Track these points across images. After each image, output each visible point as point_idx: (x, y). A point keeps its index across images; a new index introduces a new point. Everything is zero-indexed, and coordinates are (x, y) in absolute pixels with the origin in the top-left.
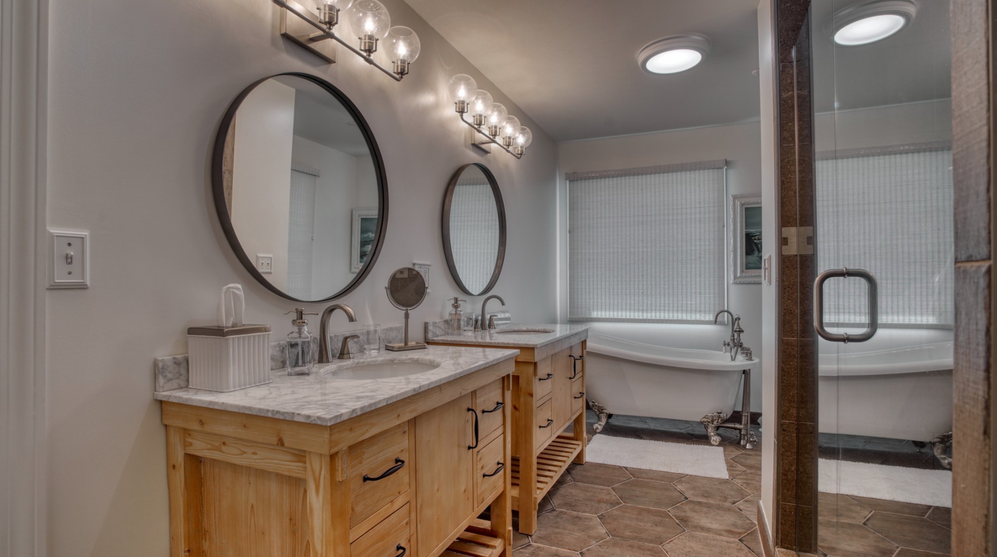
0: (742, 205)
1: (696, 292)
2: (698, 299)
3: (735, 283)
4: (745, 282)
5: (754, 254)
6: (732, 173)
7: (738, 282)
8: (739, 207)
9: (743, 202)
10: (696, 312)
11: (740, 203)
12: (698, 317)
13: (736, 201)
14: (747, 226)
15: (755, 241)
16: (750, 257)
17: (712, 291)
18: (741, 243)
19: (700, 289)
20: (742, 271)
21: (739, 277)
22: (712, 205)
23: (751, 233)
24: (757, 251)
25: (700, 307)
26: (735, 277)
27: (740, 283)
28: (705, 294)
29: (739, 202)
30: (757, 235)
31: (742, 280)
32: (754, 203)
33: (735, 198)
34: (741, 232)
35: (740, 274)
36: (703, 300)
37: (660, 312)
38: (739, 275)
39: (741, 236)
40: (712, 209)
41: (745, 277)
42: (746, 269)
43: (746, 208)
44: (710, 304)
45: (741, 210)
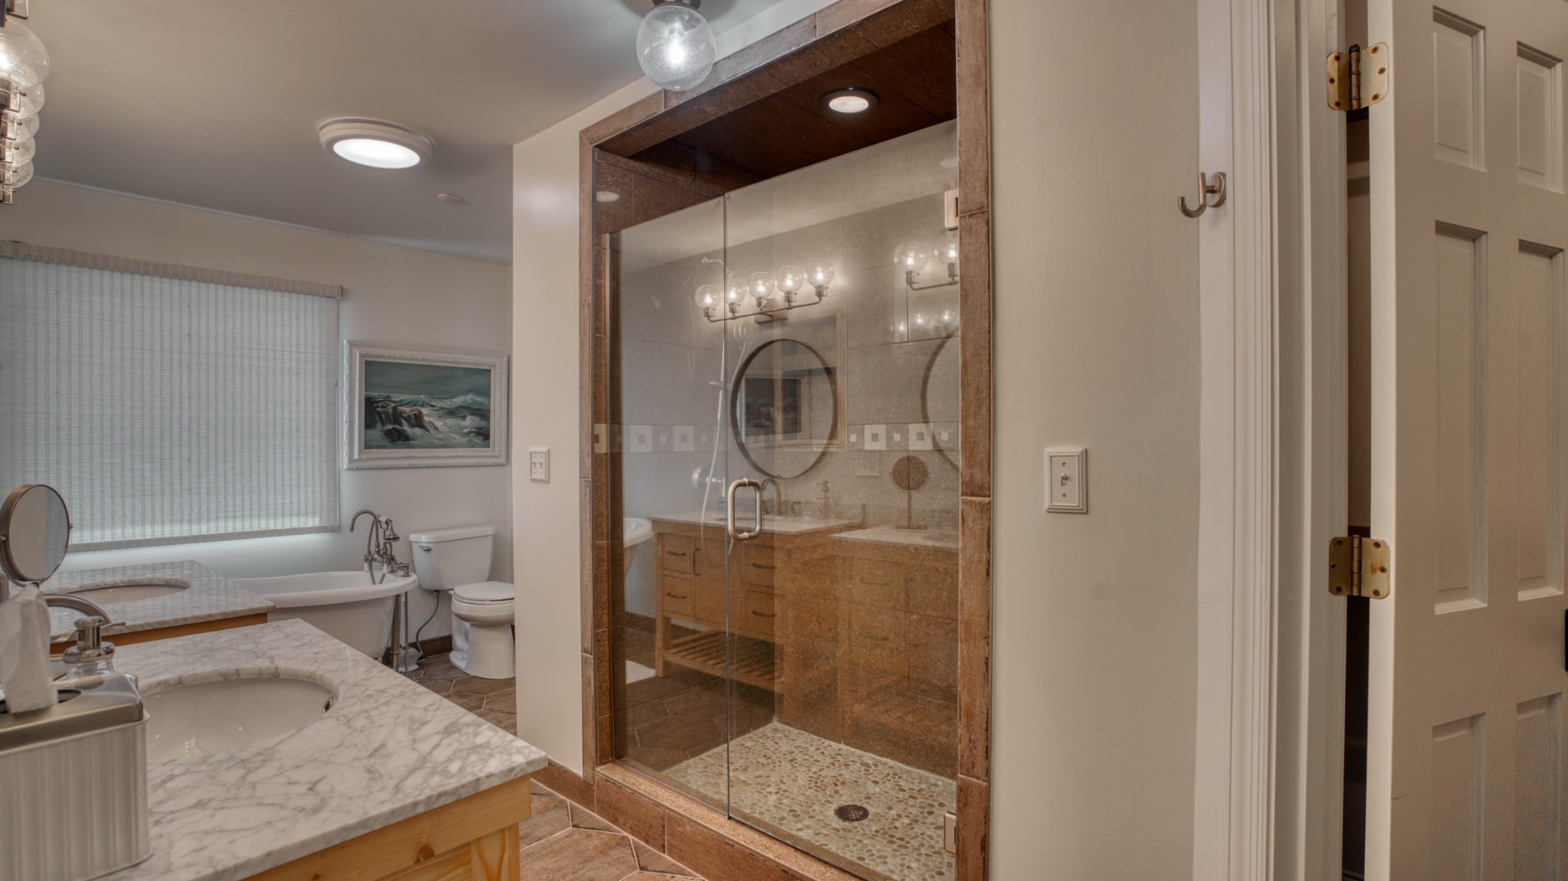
0: (362, 356)
1: (291, 485)
2: (295, 496)
3: (350, 469)
4: (364, 467)
5: (376, 427)
6: (347, 309)
7: (355, 467)
8: (358, 359)
9: (364, 352)
10: (291, 515)
11: (360, 353)
12: (295, 523)
13: (354, 350)
14: (368, 386)
15: (378, 409)
16: (370, 431)
17: (317, 482)
18: (360, 412)
19: (299, 479)
20: (360, 452)
21: (357, 460)
22: (317, 351)
23: (372, 398)
24: (380, 424)
25: (298, 508)
26: (351, 460)
27: (357, 469)
28: (306, 486)
29: (358, 353)
30: (380, 401)
31: (360, 465)
32: (378, 356)
33: (352, 345)
34: (360, 396)
35: (359, 455)
36: (302, 496)
37: (226, 521)
38: (356, 456)
39: (360, 400)
40: (317, 357)
41: (365, 460)
42: (366, 448)
43: (366, 362)
44: (314, 502)
45: (360, 363)
